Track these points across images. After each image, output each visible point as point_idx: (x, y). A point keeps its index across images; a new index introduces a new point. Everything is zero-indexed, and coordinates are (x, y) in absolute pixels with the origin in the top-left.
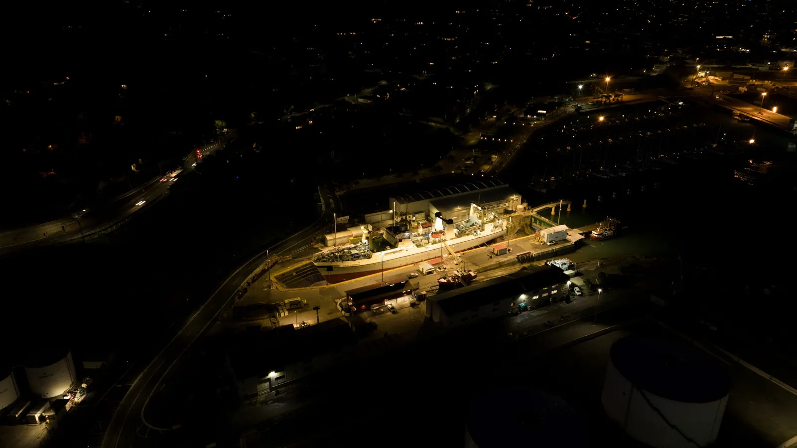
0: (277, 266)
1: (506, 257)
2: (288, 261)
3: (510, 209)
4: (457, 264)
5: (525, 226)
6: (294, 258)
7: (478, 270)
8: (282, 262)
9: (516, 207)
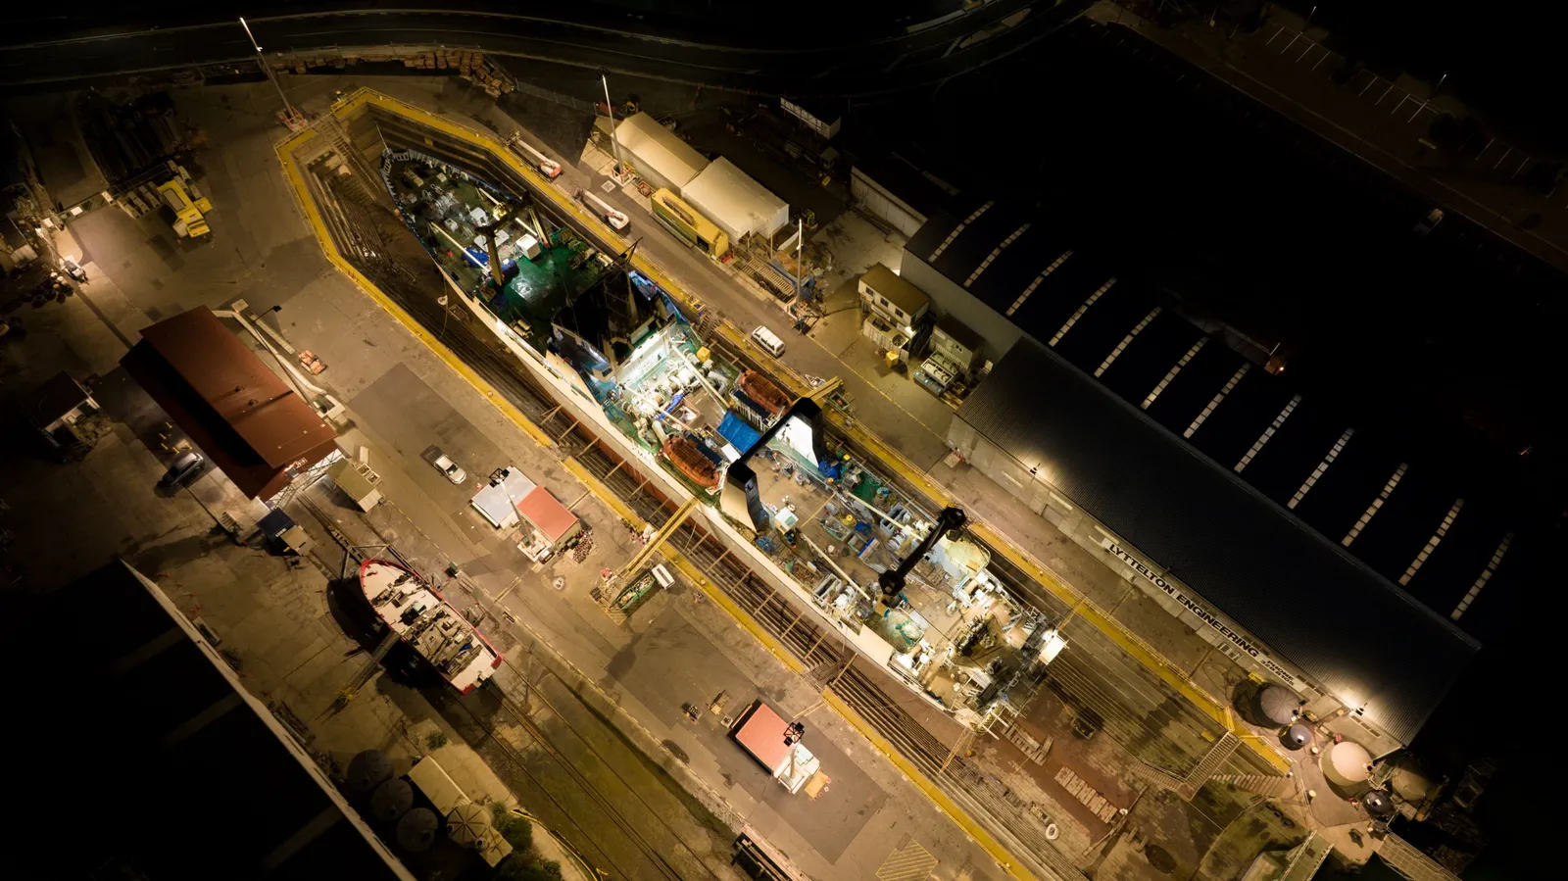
0: (439, 84)
1: (729, 780)
2: (481, 93)
3: (1285, 713)
4: (596, 593)
5: (1246, 819)
6: (503, 102)
7: (582, 685)
8: (465, 85)
9: (1345, 739)
